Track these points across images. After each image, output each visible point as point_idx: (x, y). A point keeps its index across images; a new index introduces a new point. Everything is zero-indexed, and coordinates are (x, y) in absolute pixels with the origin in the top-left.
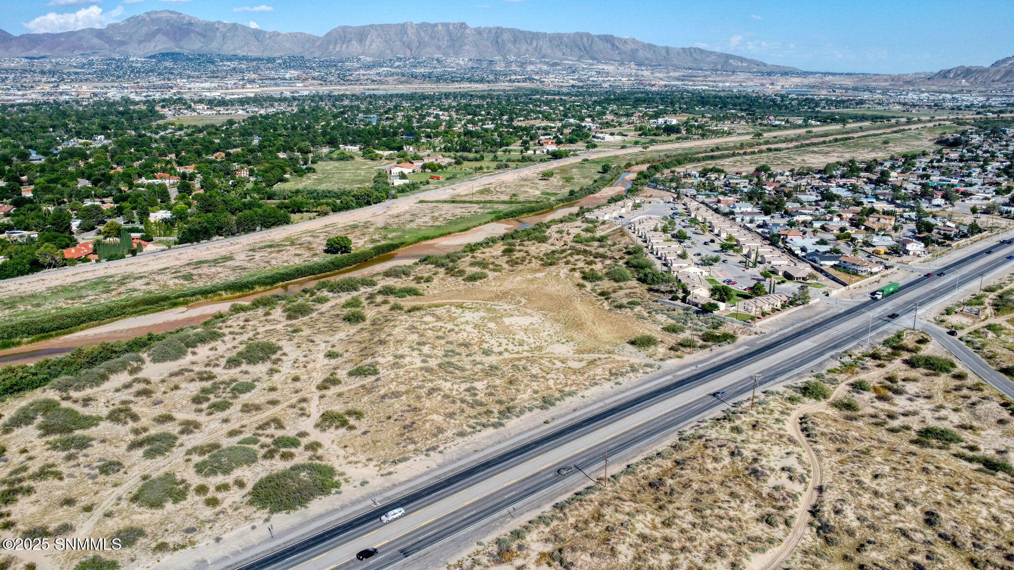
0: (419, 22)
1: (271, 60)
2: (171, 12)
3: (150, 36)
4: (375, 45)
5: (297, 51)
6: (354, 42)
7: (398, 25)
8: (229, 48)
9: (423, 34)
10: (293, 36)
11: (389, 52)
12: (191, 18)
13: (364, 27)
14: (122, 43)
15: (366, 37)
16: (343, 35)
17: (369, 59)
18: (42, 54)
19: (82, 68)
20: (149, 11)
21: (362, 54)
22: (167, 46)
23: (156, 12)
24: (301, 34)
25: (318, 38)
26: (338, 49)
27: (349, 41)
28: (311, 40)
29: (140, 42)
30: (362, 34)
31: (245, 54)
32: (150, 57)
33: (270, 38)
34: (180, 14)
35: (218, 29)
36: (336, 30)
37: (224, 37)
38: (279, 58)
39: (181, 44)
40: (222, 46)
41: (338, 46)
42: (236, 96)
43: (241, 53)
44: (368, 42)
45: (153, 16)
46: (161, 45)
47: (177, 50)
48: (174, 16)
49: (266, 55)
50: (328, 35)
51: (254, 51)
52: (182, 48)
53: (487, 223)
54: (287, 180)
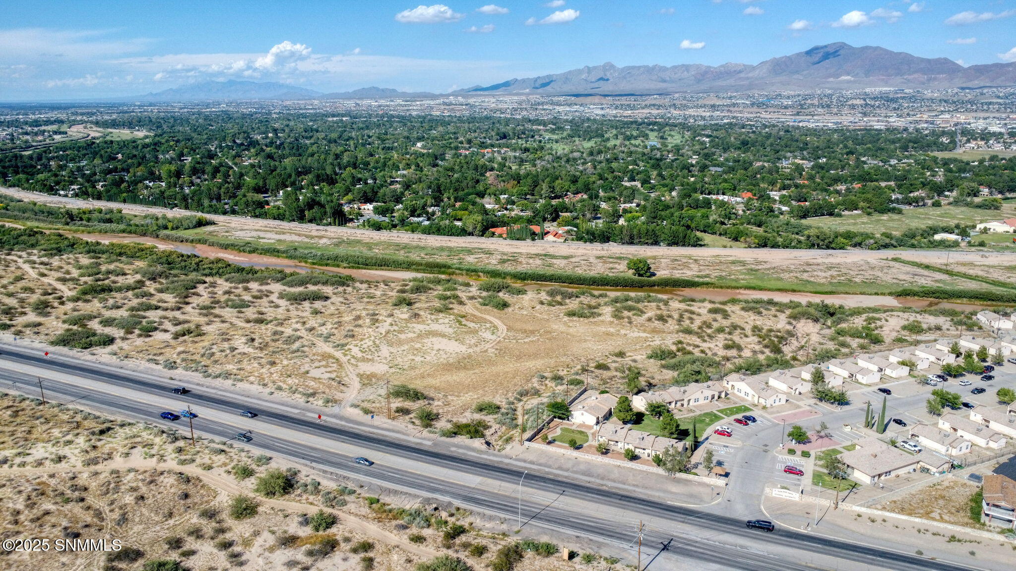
53: (877, 294)
54: (839, 215)
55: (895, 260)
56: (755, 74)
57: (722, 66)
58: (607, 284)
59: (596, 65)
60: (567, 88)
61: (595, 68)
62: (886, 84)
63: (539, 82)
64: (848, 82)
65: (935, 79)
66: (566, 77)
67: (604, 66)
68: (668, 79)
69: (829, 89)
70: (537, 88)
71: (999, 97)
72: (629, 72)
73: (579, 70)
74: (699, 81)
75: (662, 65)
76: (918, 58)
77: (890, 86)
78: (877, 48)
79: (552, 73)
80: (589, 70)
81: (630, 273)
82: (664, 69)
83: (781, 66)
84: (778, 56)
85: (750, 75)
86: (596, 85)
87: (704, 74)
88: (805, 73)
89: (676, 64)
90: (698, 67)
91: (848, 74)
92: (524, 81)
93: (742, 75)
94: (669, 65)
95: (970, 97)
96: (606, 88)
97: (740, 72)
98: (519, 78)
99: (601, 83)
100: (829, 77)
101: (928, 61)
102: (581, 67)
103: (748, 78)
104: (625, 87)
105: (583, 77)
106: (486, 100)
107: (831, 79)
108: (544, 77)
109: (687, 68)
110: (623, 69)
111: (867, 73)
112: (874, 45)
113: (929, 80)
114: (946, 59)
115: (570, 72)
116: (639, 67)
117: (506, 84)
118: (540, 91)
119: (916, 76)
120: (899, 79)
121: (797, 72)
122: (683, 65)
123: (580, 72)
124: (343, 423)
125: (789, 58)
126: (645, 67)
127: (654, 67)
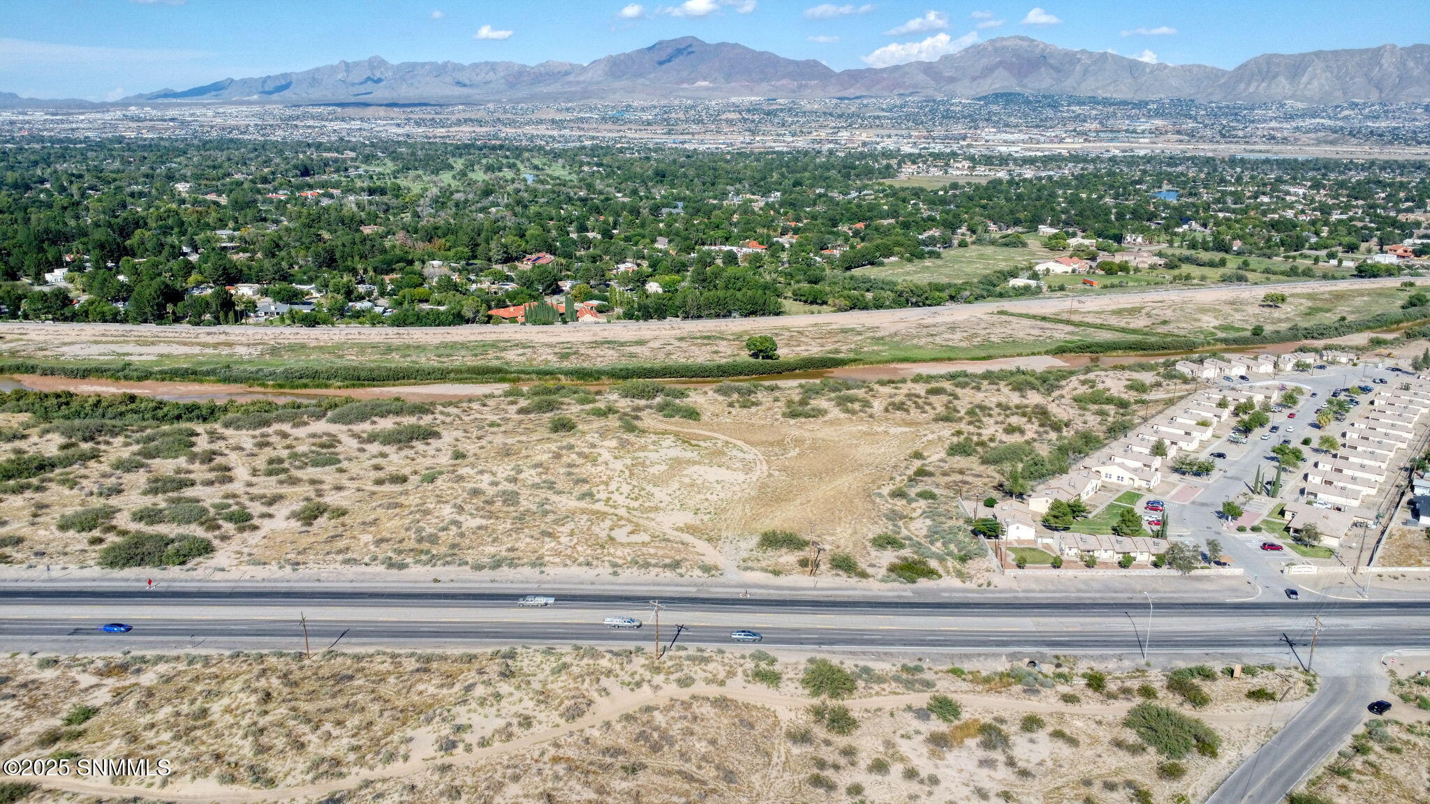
0: (1409, 44)
1: (1141, 105)
2: (1022, 39)
3: (988, 71)
4: (1316, 83)
5: (1187, 92)
6: (1282, 79)
7: (1366, 51)
8: (1089, 88)
9: (1411, 64)
10: (1187, 70)
11: (1339, 93)
12: (1046, 46)
13: (1303, 56)
14: (952, 80)
15: (1305, 70)
16: (1266, 68)
17: (1300, 105)
18: (858, 94)
19: (891, 111)
20: (994, 37)
21: (1291, 97)
22: (1006, 83)
23: (1003, 39)
24: (1199, 66)
25: (1224, 73)
26: (1251, 89)
27: (1274, 77)
28: (1213, 75)
29: (974, 79)
30: (1297, 66)
31: (1109, 95)
32: (979, 99)
33: (1151, 72)
34: (1033, 40)
35: (1079, 60)
36: (1256, 60)
37: (1086, 71)
38: (1153, 102)
39: (1026, 81)
40: (1079, 84)
41: (1255, 84)
42: (1039, 154)
43: (1101, 94)
44: (1304, 79)
45: (998, 44)
46: (1001, 82)
47: (1018, 89)
48: (1025, 44)
49: (1137, 98)
50: (1240, 68)
51: (1123, 92)
52: (1024, 86)
53: (1033, 354)
54: (882, 264)
55: (1002, 313)
56: (588, 76)
57: (541, 65)
58: (740, 373)
59: (356, 59)
60: (316, 94)
61: (356, 64)
62: (752, 92)
63: (270, 86)
64: (707, 89)
65: (806, 86)
66: (313, 78)
67: (370, 62)
68: (467, 82)
69: (688, 98)
70: (270, 93)
71: (883, 110)
72: (409, 71)
73: (332, 67)
74: (512, 86)
75: (456, 61)
76: (785, 60)
77: (757, 95)
78: (735, 46)
79: (289, 70)
80: (348, 67)
81: (745, 356)
82: (460, 68)
83: (619, 67)
84: (614, 54)
85: (581, 78)
86: (362, 89)
87: (519, 77)
88: (652, 76)
89: (477, 61)
90: (508, 65)
91: (705, 79)
92: (244, 82)
93: (571, 78)
94: (466, 63)
95: (853, 109)
96: (381, 93)
97: (567, 74)
98: (237, 77)
99: (370, 86)
100: (683, 82)
101: (796, 63)
102: (335, 62)
103: (578, 83)
104: (406, 92)
105: (339, 77)
106: (198, 112)
107: (685, 86)
108: (277, 77)
109: (493, 67)
110: (399, 68)
111: (729, 77)
112: (732, 41)
113: (800, 87)
114: (815, 61)
115: (318, 69)
116: (423, 65)
117: (217, 87)
118: (275, 97)
119: (784, 82)
120: (765, 86)
121: (641, 75)
122: (487, 63)
123: (333, 70)
124: (772, 591)
125: (628, 56)
126: (432, 64)
127: (445, 65)
